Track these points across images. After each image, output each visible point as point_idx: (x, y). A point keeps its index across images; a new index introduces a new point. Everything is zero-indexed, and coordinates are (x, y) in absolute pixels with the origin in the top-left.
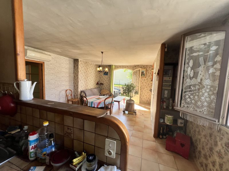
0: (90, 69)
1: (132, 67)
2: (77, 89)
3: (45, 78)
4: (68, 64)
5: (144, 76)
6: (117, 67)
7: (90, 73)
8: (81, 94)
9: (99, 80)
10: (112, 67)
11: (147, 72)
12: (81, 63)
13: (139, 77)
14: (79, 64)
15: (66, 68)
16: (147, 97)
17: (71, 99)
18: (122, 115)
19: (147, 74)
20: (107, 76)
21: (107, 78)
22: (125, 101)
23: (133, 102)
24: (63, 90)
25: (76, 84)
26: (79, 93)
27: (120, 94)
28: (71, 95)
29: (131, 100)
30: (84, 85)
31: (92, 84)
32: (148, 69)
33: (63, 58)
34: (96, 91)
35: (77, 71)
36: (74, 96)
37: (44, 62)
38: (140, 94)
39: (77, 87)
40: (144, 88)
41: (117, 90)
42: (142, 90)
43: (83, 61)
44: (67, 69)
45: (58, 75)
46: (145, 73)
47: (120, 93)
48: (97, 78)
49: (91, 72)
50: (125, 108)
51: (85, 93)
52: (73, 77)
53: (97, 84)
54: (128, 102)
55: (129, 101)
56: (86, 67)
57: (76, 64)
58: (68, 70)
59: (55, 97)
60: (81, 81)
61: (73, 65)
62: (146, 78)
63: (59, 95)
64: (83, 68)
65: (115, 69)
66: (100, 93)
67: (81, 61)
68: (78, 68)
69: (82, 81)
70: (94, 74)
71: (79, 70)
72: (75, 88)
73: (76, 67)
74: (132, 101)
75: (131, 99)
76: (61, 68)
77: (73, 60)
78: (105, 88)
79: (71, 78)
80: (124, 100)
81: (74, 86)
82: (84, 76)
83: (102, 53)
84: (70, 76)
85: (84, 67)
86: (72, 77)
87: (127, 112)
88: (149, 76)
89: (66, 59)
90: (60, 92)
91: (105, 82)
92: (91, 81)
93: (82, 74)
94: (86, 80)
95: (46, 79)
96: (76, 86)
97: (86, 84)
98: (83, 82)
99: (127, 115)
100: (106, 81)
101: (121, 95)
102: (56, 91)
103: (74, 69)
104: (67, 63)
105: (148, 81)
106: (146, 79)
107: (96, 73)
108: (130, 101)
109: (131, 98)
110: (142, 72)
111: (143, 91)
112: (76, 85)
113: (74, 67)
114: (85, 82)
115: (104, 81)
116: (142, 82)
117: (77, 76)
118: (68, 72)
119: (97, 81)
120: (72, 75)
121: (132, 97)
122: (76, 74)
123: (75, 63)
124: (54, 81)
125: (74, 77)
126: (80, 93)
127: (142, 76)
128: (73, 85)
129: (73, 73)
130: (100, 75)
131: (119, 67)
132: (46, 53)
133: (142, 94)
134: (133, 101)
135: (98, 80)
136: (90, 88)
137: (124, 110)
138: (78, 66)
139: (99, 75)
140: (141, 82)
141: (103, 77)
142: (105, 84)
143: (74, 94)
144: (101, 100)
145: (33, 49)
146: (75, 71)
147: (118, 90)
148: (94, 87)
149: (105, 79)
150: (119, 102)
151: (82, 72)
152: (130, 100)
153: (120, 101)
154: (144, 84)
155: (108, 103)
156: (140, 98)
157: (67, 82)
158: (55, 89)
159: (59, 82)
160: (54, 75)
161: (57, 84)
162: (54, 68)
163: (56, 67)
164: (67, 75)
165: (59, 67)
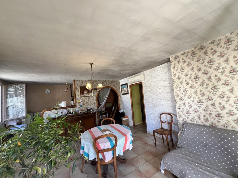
28: (170, 124)
37: (142, 82)
102: (154, 111)
157: (168, 100)
158: (154, 108)
159: (156, 101)
160: (150, 92)
161: (154, 103)
162: (150, 84)
163: (151, 83)
164: (168, 91)
165: (155, 81)
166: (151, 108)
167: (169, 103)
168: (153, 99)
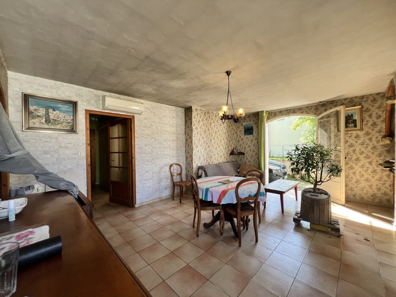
0: (216, 124)
1: (313, 108)
2: (191, 163)
3: (136, 143)
4: (174, 117)
5: (355, 126)
6: (273, 115)
7: (216, 133)
8: (198, 174)
9: (235, 146)
10: (262, 115)
11: (366, 115)
12: (197, 114)
13: (339, 130)
14: (193, 116)
15: (170, 126)
16: (371, 186)
17: (179, 182)
18: (292, 230)
19: (367, 118)
20: (252, 136)
21: (252, 141)
22: (300, 193)
23: (324, 197)
24: (165, 165)
25: (188, 153)
26: (194, 171)
27: (286, 177)
28: (180, 174)
29: (319, 189)
30: (203, 156)
31: (219, 153)
32: (366, 105)
33: (166, 108)
34: (229, 167)
35: (190, 130)
36: (187, 176)
37: (134, 116)
38: (347, 177)
39: (191, 159)
40: (358, 159)
41: (278, 168)
42: (351, 163)
43: (201, 110)
44: (173, 126)
45: (157, 138)
46: (356, 117)
47: (285, 174)
48: (231, 142)
49: (219, 131)
50: (299, 210)
51: (205, 171)
52: (184, 141)
53: (232, 153)
54: (308, 195)
55: (309, 192)
56: (206, 120)
57: (188, 116)
58: (174, 129)
59: (153, 176)
60: (197, 147)
61: (184, 119)
62: (364, 132)
63: (160, 172)
64: (201, 123)
65: (268, 118)
66: (238, 172)
67: (196, 110)
68: (191, 123)
69: (199, 148)
70: (223, 135)
71: (194, 128)
72: (188, 162)
73: (189, 122)
74: (321, 193)
75: (318, 187)
76: (162, 125)
77: (183, 110)
78: (249, 162)
79: (181, 143)
80: (296, 189)
81: (187, 158)
82: (203, 138)
83: (228, 73)
84: (178, 138)
85: (202, 120)
86: (182, 140)
87: (306, 224)
88: (374, 124)
89: (170, 108)
90: (162, 168)
91: (248, 149)
92: (219, 147)
93: (199, 133)
94: (207, 146)
95: (138, 145)
96: (189, 158)
97: (209, 153)
98: (202, 150)
99: (309, 233)
100: (249, 147)
101: (287, 179)
102: (153, 166)
103: (186, 125)
104: (173, 115)
105: (370, 139)
106: (361, 133)
107: (228, 132)
108: (314, 192)
109: (316, 185)
110: (346, 118)
111: (357, 167)
112: (189, 155)
113: (186, 122)
114: (205, 149)
115: (245, 148)
116: (348, 144)
117: (191, 138)
118: (176, 132)
119: (231, 149)
120: (183, 137)
121: (321, 181)
122: (188, 134)
123: (186, 115)
124: (151, 147)
125: (186, 140)
126: (197, 171)
127: (346, 126)
128: (185, 155)
129: (184, 133)
130: (237, 136)
131: (278, 113)
132: (137, 100)
133: (352, 175)
134: (326, 193)
135: (233, 146)
136: (216, 162)
137: (296, 217)
138: (191, 119)
139: (235, 135)
140: (346, 142)
141: (242, 140)
142: (247, 153)
143: (186, 173)
144: (230, 186)
145: (117, 95)
146: (188, 130)
147: (279, 166)
148: (225, 160)
149: (247, 144)
150: (281, 193)
151: (199, 130)
152: (315, 190)
153: (284, 192)
154: (358, 148)
155: (247, 196)
156: (346, 186)
157: (173, 149)
158: (153, 161)
159: (158, 150)
160: (150, 137)
161: (155, 153)
162: (151, 125)
163: (153, 123)
164: (174, 138)
165: (159, 123)
166: (148, 161)
167: (174, 152)
168: (153, 147)
